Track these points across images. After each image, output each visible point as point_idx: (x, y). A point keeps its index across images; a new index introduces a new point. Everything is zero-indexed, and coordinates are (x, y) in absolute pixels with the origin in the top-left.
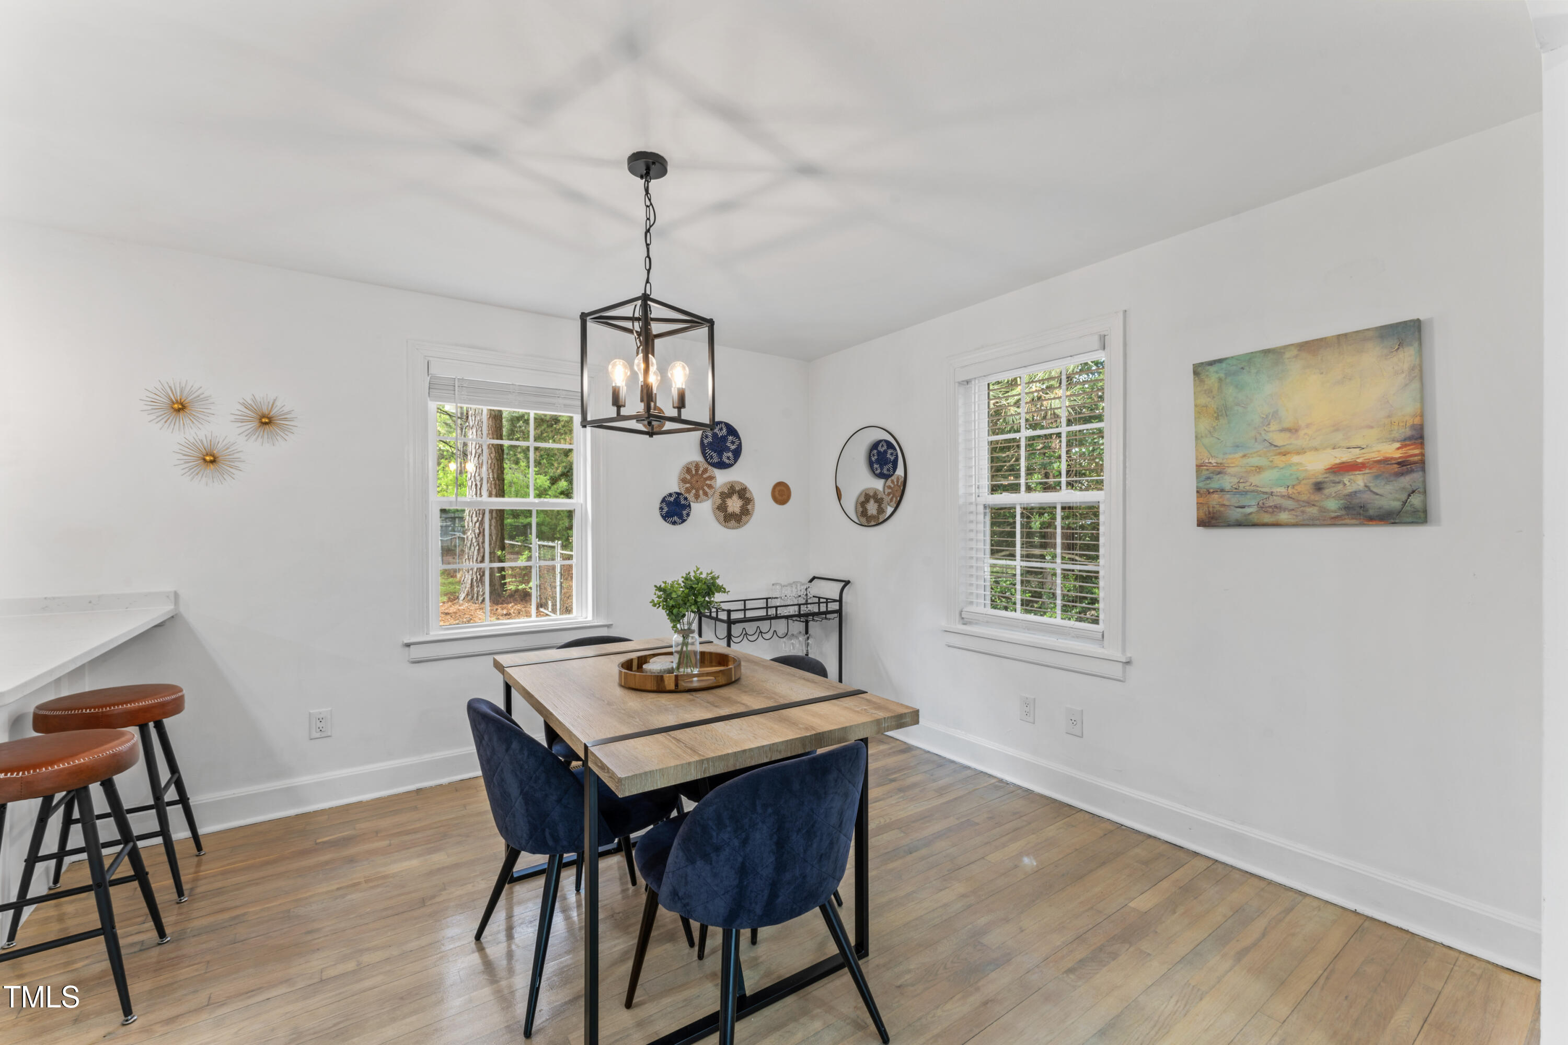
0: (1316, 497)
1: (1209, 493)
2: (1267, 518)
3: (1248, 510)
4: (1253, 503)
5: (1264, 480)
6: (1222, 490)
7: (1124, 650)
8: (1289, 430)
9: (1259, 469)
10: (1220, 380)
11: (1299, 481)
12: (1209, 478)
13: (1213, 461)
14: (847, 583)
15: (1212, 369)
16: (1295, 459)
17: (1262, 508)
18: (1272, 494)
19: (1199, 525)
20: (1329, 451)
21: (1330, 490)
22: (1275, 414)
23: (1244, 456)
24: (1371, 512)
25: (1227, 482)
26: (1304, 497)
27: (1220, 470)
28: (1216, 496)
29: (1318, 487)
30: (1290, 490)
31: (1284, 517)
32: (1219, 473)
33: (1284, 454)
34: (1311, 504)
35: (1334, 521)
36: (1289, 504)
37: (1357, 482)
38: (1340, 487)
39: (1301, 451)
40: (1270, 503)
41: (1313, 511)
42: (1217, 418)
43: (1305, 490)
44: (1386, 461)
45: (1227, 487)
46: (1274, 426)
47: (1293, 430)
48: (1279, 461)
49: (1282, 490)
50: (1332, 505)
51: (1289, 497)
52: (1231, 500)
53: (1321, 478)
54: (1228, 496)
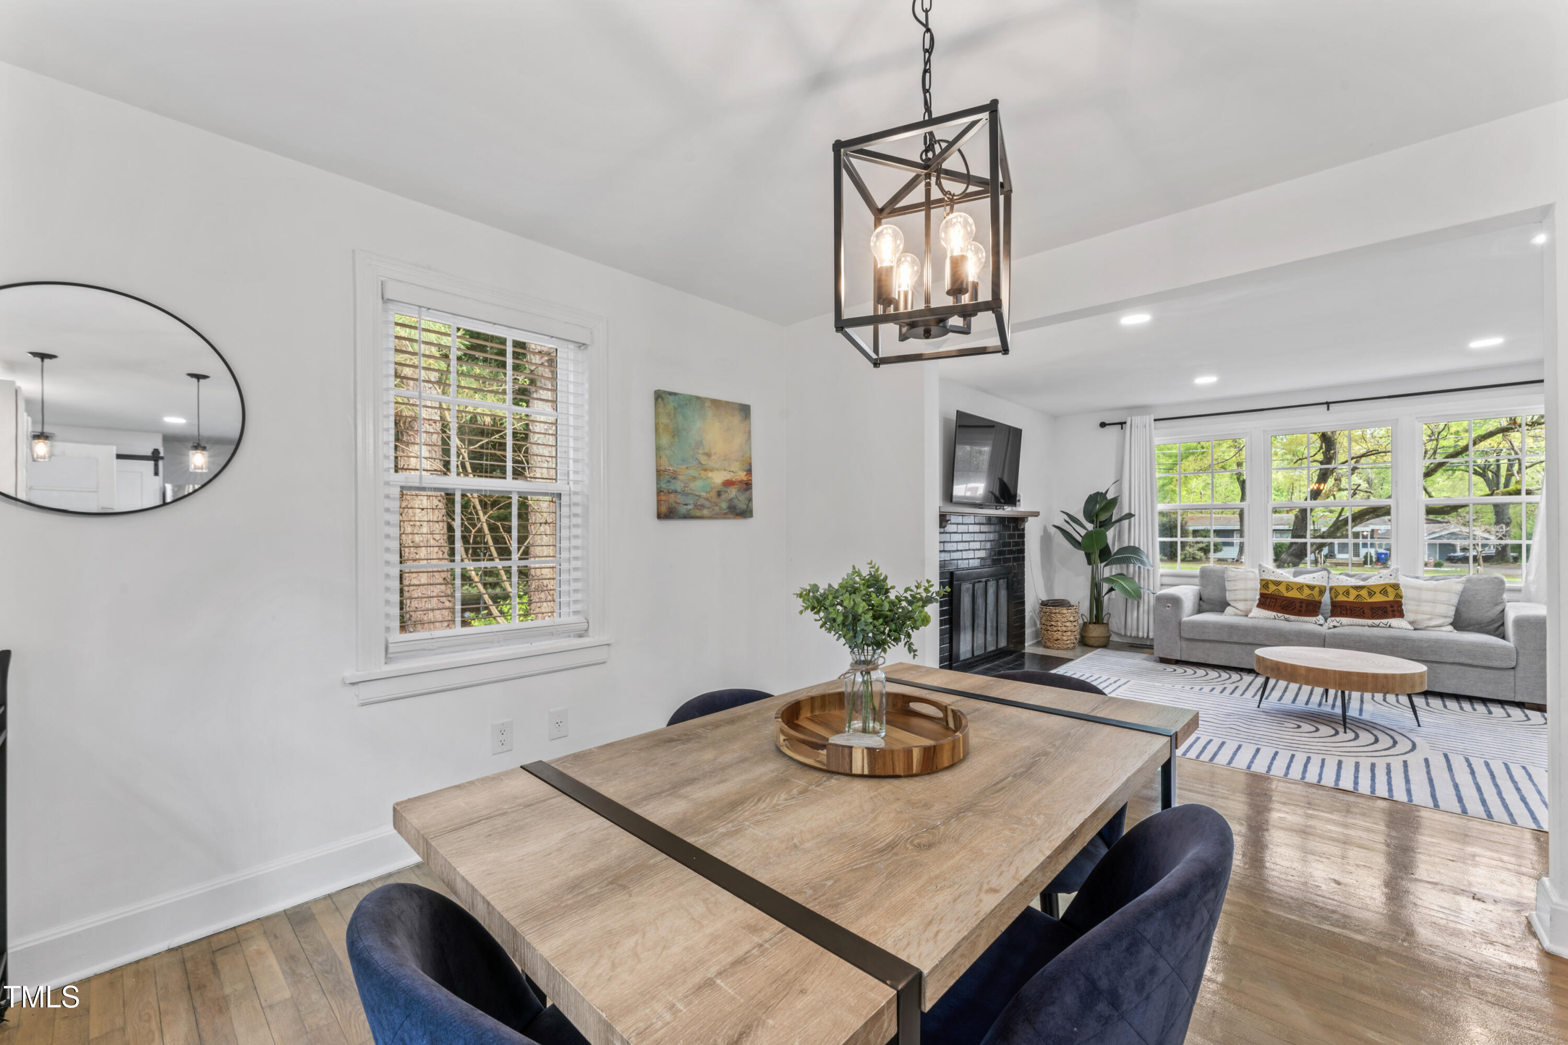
0: (718, 500)
1: (669, 493)
2: (698, 513)
3: (690, 507)
4: (692, 502)
5: (696, 486)
6: (676, 492)
8: (707, 455)
9: (694, 479)
10: (675, 408)
11: (712, 489)
12: (669, 482)
13: (671, 469)
15: (671, 398)
16: (710, 474)
17: (696, 506)
18: (700, 496)
19: (659, 516)
20: (723, 472)
21: (724, 496)
22: (701, 442)
23: (687, 468)
24: (738, 511)
25: (678, 486)
26: (713, 500)
27: (670, 477)
28: (672, 495)
29: (719, 494)
30: (708, 496)
31: (705, 512)
32: (675, 478)
33: (705, 470)
34: (717, 504)
35: (723, 516)
36: (707, 504)
37: (733, 492)
38: (727, 495)
39: (712, 470)
40: (699, 503)
41: (717, 509)
42: (671, 436)
43: (714, 494)
44: (741, 482)
45: (679, 489)
46: (701, 451)
47: (709, 455)
48: (703, 473)
49: (704, 495)
50: (724, 505)
51: (707, 499)
52: (680, 499)
53: (720, 488)
54: (679, 496)
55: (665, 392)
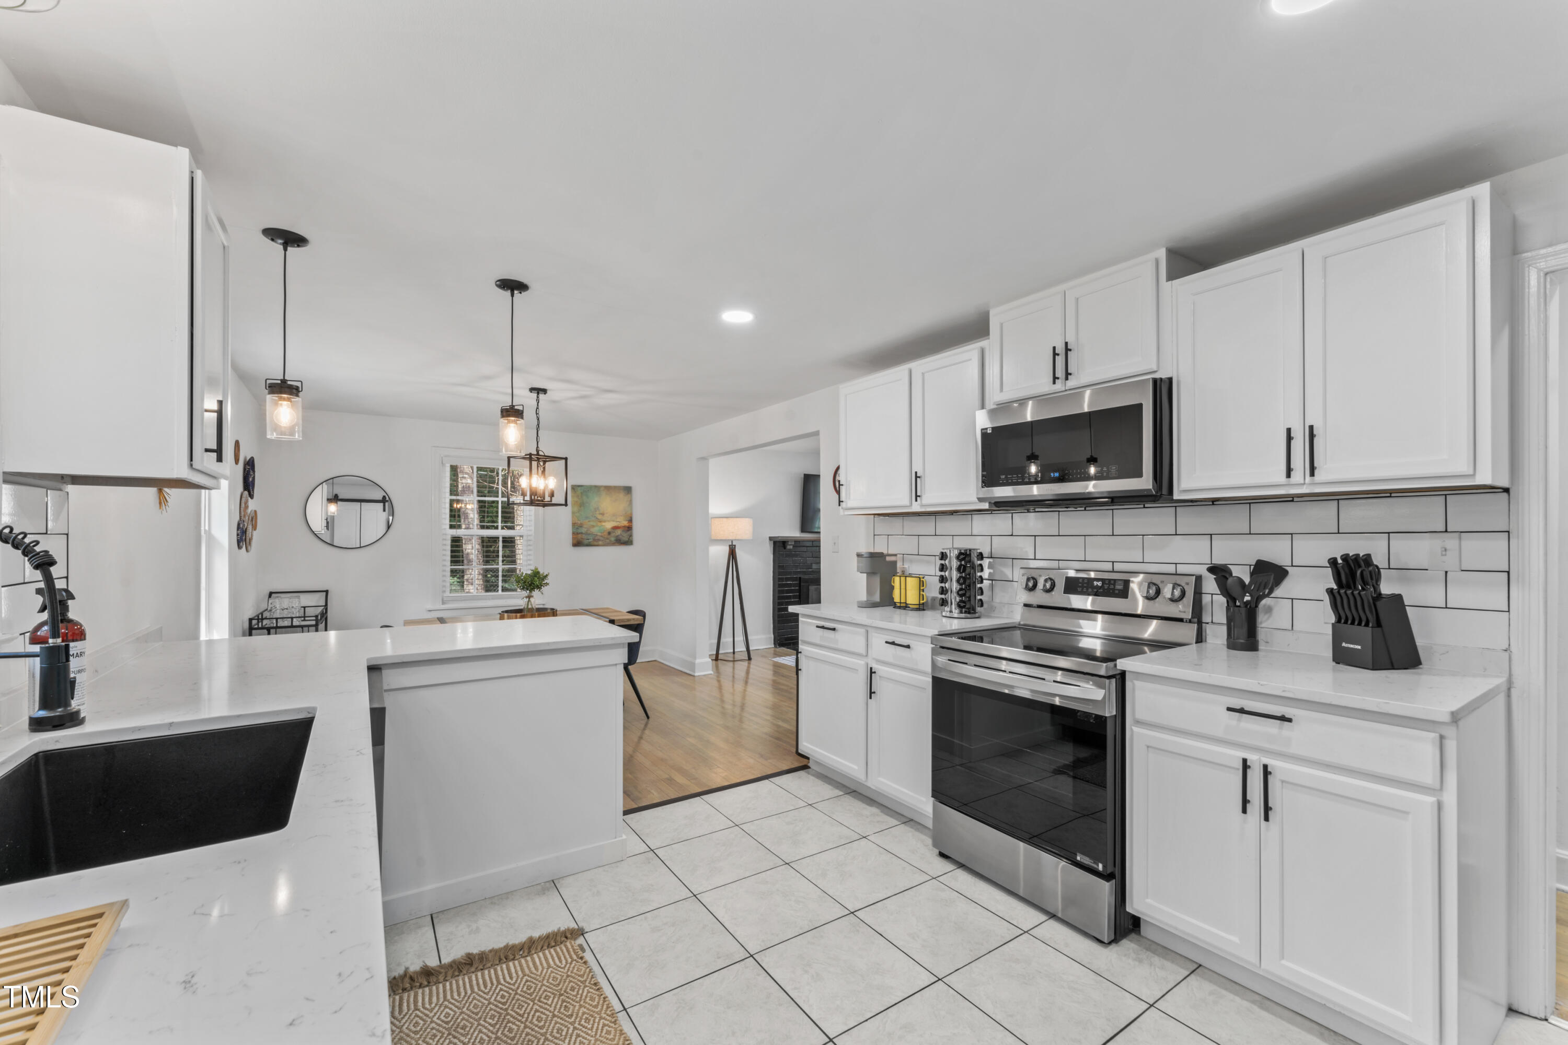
0: (609, 537)
1: (576, 534)
2: (596, 543)
3: (590, 541)
4: (592, 538)
5: (595, 530)
6: (582, 533)
8: (601, 514)
9: (593, 526)
10: (582, 493)
11: (605, 531)
12: (577, 528)
13: (579, 522)
15: (579, 488)
16: (603, 524)
17: (594, 540)
18: (597, 535)
19: (574, 545)
20: (612, 522)
21: (613, 534)
22: (598, 508)
23: (589, 521)
24: (622, 542)
25: (583, 530)
26: (606, 536)
27: (581, 526)
28: (580, 535)
29: (609, 533)
30: (602, 534)
31: (600, 543)
33: (600, 522)
34: (608, 539)
35: (613, 544)
36: (601, 538)
37: (619, 532)
38: (614, 534)
39: (605, 522)
40: (596, 538)
41: (608, 541)
42: (580, 507)
43: (606, 534)
44: (624, 527)
45: (584, 532)
46: (597, 512)
47: (603, 514)
48: (599, 524)
49: (600, 534)
50: (613, 539)
51: (602, 536)
52: (584, 536)
53: (610, 530)
54: (584, 535)
55: (575, 485)
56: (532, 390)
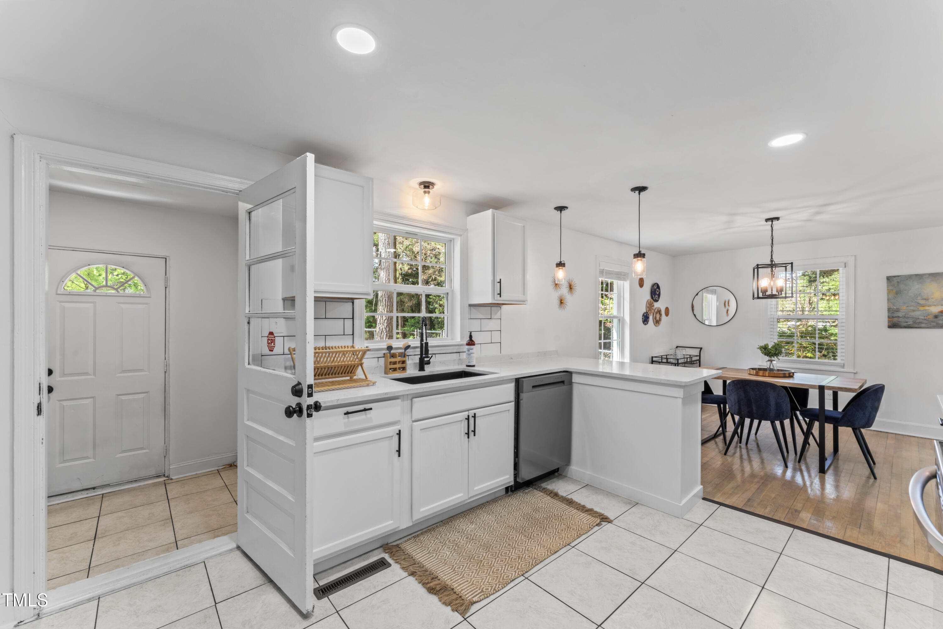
0: (935, 320)
1: (893, 317)
2: (916, 326)
3: (909, 323)
5: (917, 314)
6: (899, 317)
7: (854, 369)
8: (925, 299)
9: (914, 311)
10: (898, 282)
11: (929, 315)
12: (893, 313)
13: (895, 307)
14: (701, 349)
15: (895, 278)
16: (927, 308)
17: (914, 323)
18: (918, 318)
19: (890, 327)
20: (940, 306)
21: (940, 318)
22: (920, 294)
23: (908, 306)
25: (900, 314)
26: (931, 320)
27: (898, 310)
28: (897, 318)
29: (936, 317)
30: (925, 318)
31: (923, 325)
32: (898, 311)
33: (923, 307)
34: (933, 322)
35: (940, 327)
36: (925, 321)
39: (930, 306)
40: (918, 321)
41: (934, 324)
42: (897, 294)
43: (931, 317)
45: (901, 316)
46: (919, 298)
47: (927, 299)
48: (921, 308)
49: (923, 318)
50: (941, 322)
51: (925, 319)
52: (900, 319)
53: (937, 314)
54: (901, 319)
55: (890, 277)
56: (767, 220)
